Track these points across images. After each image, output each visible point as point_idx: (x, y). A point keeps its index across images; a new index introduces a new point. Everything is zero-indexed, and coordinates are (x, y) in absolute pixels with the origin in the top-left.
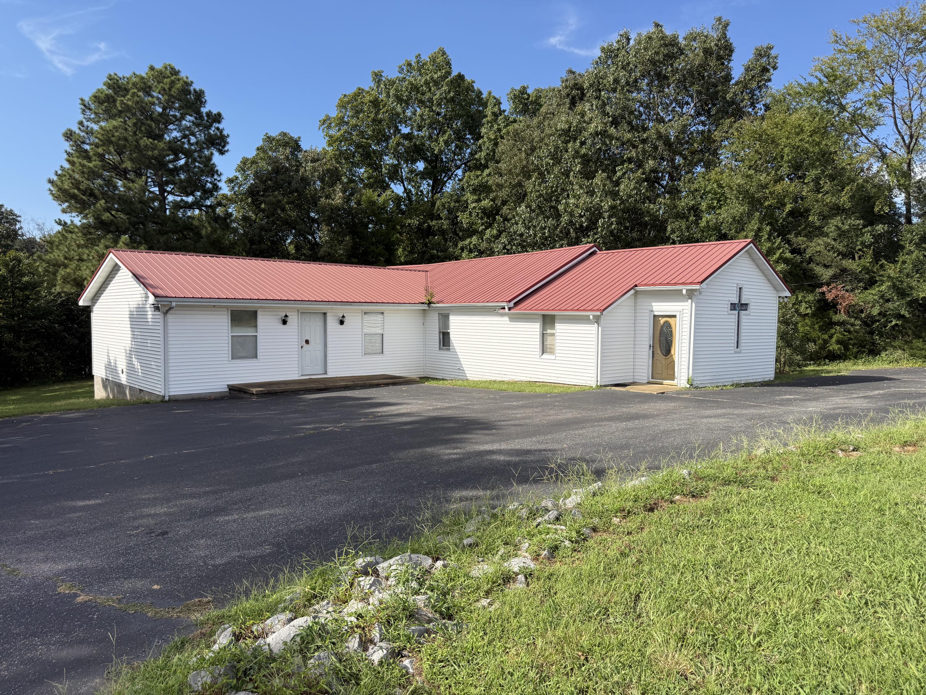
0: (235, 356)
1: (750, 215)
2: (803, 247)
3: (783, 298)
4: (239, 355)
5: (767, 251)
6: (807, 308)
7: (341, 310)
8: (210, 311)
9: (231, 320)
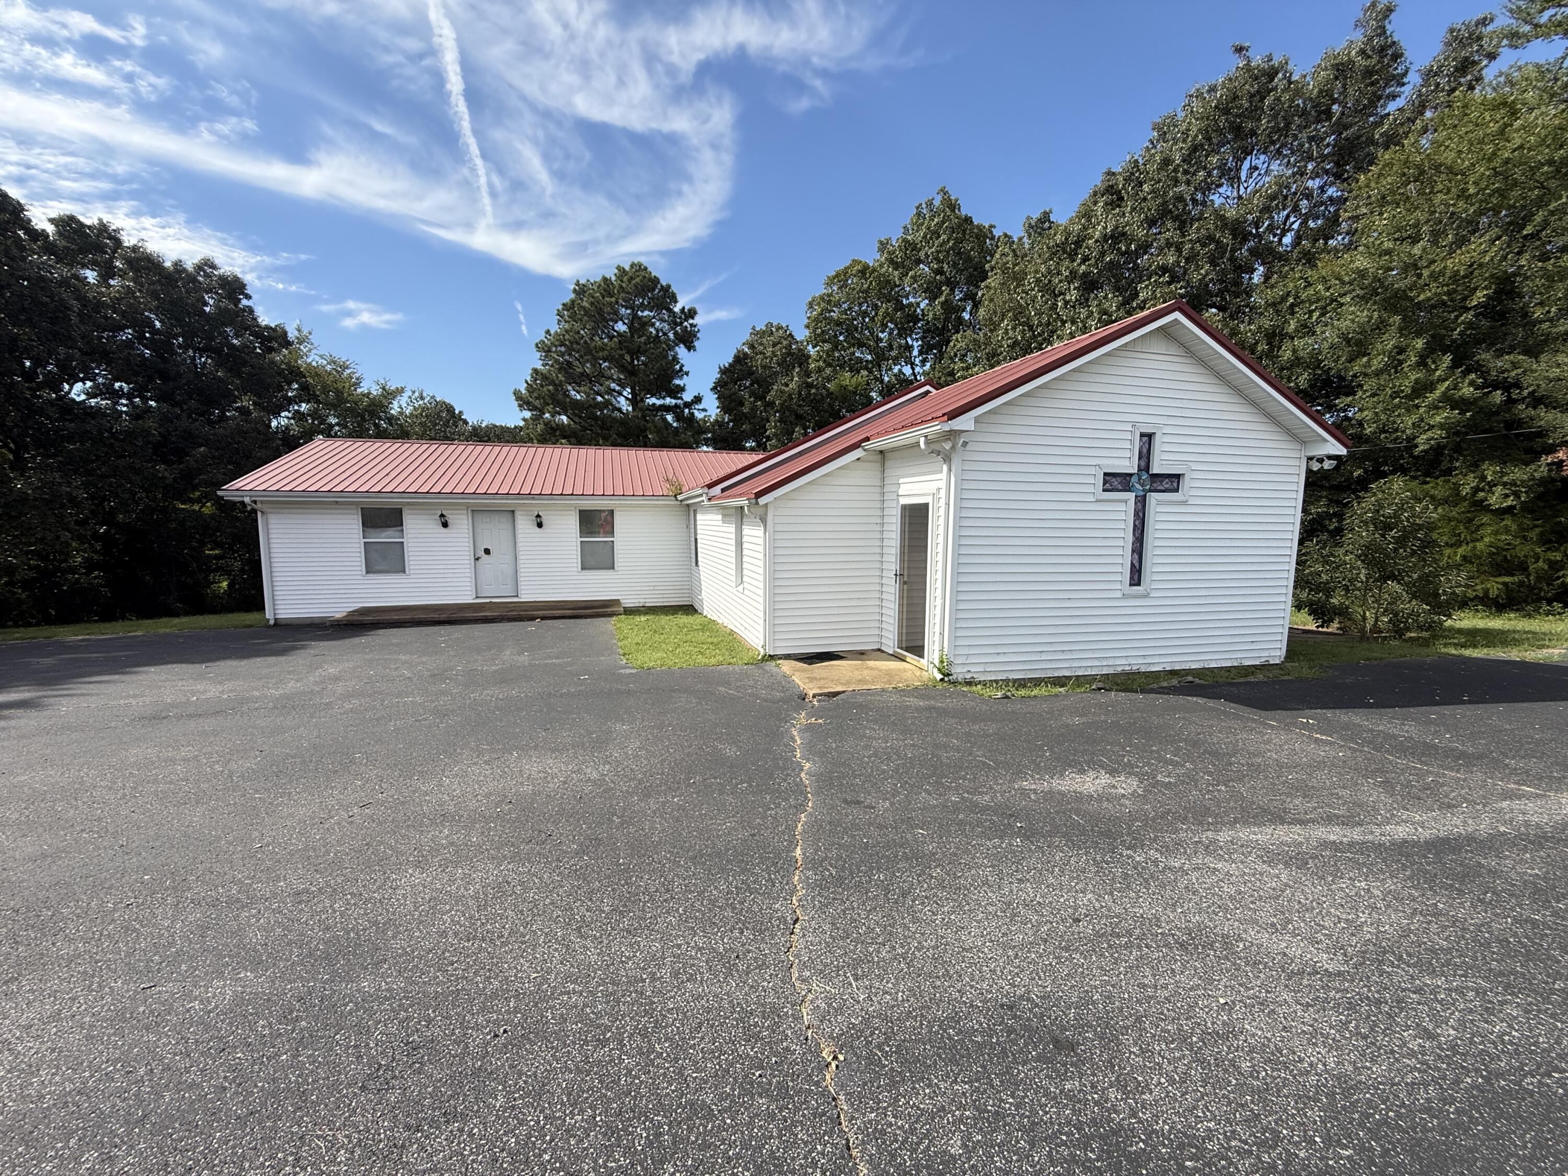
0: (370, 569)
1: (1381, 327)
2: (1513, 374)
3: (1321, 461)
4: (377, 568)
5: (1414, 390)
6: (1507, 496)
7: (537, 506)
8: (332, 509)
9: (363, 523)
